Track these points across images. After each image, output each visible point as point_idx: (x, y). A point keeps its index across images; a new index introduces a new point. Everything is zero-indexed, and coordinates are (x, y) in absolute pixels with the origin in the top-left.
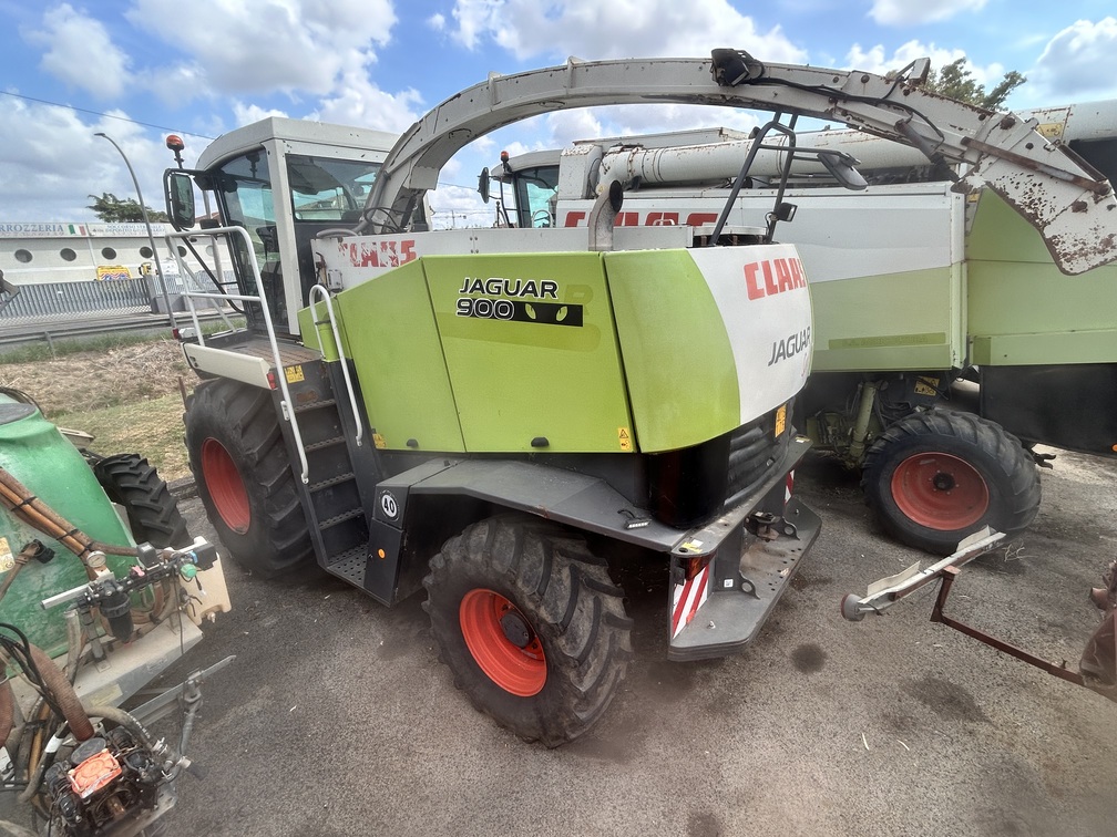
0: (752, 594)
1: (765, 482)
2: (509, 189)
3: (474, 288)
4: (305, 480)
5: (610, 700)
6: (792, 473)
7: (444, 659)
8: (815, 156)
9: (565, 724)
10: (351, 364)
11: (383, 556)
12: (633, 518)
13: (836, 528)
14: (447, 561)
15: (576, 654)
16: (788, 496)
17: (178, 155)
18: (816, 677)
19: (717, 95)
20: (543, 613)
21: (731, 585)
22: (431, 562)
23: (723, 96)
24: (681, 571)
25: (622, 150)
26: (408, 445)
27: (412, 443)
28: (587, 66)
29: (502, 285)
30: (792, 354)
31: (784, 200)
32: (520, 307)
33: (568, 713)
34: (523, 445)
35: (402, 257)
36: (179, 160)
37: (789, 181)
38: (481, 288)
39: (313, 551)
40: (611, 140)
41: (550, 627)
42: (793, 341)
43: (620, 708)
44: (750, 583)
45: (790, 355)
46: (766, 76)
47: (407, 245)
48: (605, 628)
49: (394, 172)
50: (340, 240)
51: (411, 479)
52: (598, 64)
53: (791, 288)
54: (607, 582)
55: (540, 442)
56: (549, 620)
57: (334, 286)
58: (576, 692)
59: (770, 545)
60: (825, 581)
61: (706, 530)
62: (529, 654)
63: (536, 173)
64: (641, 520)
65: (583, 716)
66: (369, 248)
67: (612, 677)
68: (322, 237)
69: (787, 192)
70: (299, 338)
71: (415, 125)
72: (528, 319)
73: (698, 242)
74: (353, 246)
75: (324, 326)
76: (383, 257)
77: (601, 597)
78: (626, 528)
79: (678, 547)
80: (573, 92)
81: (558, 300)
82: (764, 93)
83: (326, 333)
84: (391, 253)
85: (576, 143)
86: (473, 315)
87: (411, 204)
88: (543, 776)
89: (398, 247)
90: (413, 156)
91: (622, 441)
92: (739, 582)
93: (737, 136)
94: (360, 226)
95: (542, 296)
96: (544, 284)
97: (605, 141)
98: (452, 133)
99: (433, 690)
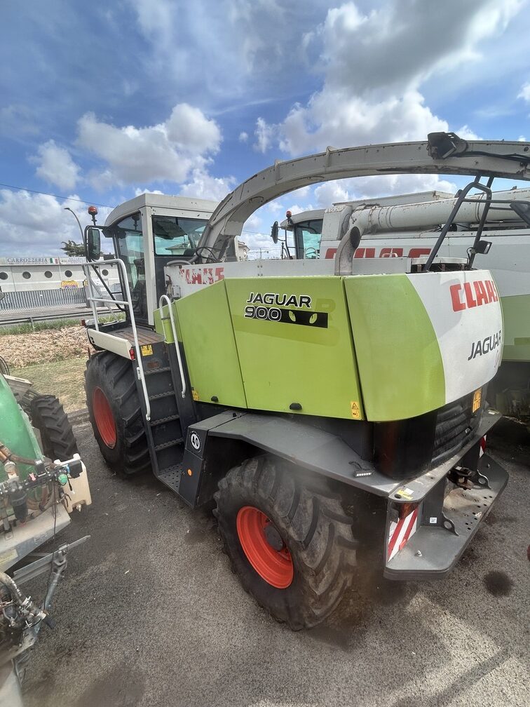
0: (452, 530)
1: (464, 445)
2: (291, 235)
3: (256, 300)
4: (148, 419)
5: (338, 602)
6: (485, 437)
7: (226, 551)
8: (508, 205)
9: (305, 615)
10: (181, 345)
11: (190, 474)
12: (360, 469)
13: (520, 477)
14: (230, 485)
15: (314, 566)
16: (481, 453)
17: (94, 218)
18: (504, 601)
19: (432, 166)
20: (292, 532)
21: (435, 522)
22: (219, 484)
23: (436, 167)
24: (396, 512)
25: (365, 208)
26: (212, 400)
27: (215, 399)
28: (339, 152)
29: (274, 298)
30: (487, 351)
31: (481, 239)
32: (285, 312)
33: (308, 608)
34: (285, 408)
35: (216, 278)
36: (94, 220)
37: (485, 226)
38: (261, 300)
39: (151, 464)
40: (358, 202)
41: (296, 543)
42: (488, 342)
43: (348, 605)
44: (451, 523)
45: (485, 352)
46: (469, 150)
47: (219, 271)
48: (337, 547)
49: (215, 225)
50: (181, 267)
51: (210, 424)
52: (347, 150)
53: (486, 302)
54: (340, 512)
55: (296, 407)
56: (296, 537)
57: (175, 296)
58: (313, 595)
59: (467, 491)
60: (511, 520)
61: (416, 481)
62: (283, 556)
63: (309, 224)
64: (366, 470)
65: (318, 612)
66: (197, 272)
67: (340, 585)
68: (170, 265)
69: (484, 233)
70: (153, 327)
71: (229, 195)
72: (291, 321)
73: (414, 269)
74: (188, 271)
75: (167, 321)
76: (205, 278)
77: (335, 524)
78: (354, 475)
79: (393, 494)
80: (329, 169)
81: (312, 308)
82: (468, 162)
83: (167, 325)
84: (210, 276)
85: (335, 205)
86: (255, 318)
87: (225, 245)
88: (288, 652)
89: (214, 272)
90: (227, 215)
91: (354, 411)
92: (442, 521)
93: (446, 197)
94: (194, 258)
95: (300, 306)
96: (302, 298)
97: (354, 202)
98: (251, 199)
99: (218, 571)
